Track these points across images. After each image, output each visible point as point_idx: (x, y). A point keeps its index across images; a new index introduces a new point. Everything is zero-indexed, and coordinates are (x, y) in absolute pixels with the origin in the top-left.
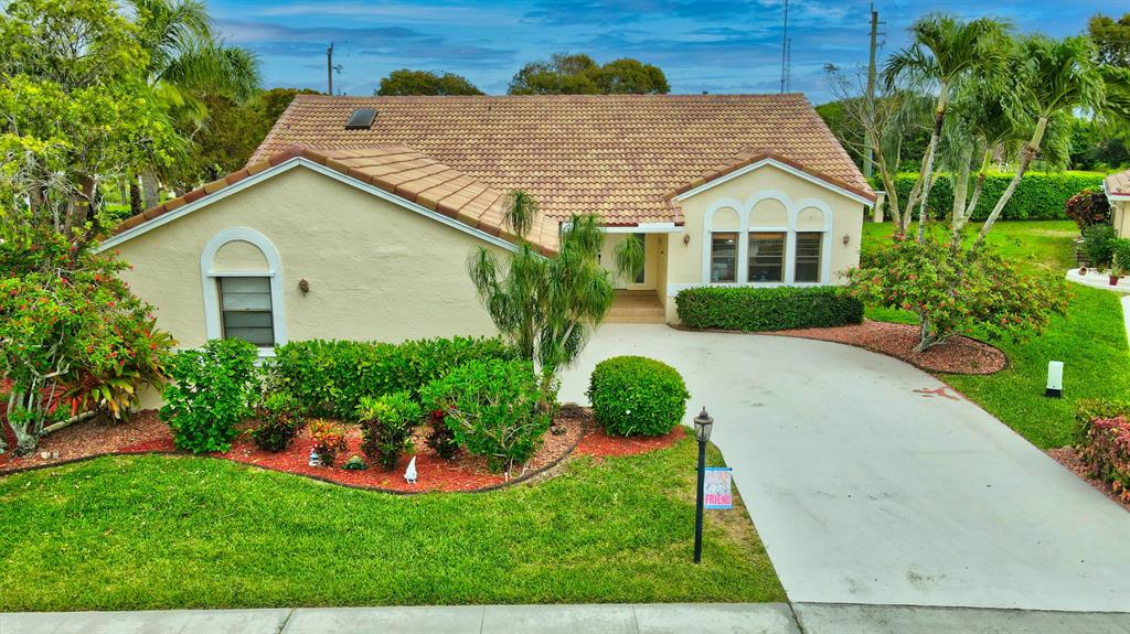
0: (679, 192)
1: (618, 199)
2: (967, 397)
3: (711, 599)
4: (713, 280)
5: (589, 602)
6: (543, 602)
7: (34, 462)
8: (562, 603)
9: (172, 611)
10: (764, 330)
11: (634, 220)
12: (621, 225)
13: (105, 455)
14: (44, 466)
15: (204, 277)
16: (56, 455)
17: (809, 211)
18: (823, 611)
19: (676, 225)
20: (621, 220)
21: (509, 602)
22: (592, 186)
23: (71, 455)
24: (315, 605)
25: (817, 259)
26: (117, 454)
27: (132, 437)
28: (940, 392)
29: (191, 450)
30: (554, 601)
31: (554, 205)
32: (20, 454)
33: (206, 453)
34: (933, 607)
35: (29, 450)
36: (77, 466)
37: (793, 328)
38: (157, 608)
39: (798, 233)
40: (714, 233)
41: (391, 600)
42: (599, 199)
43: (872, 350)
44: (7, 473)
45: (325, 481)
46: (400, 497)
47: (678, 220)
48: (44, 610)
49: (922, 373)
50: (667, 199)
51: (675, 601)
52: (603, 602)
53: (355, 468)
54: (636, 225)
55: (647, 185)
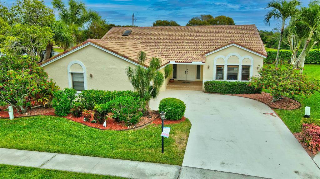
0: (206, 53)
1: (189, 55)
2: (279, 116)
3: (160, 163)
4: (216, 79)
5: (129, 160)
6: (117, 158)
7: (24, 115)
8: (122, 159)
9: (32, 151)
10: (229, 94)
11: (191, 61)
12: (187, 62)
13: (40, 115)
14: (26, 117)
15: (68, 73)
16: (29, 114)
17: (246, 60)
18: (189, 169)
19: (203, 62)
20: (187, 61)
21: (109, 158)
22: (183, 51)
23: (33, 114)
24: (63, 153)
25: (249, 74)
26: (42, 115)
27: (48, 111)
28: (272, 114)
29: (58, 115)
30: (120, 159)
31: (170, 57)
32: (22, 113)
33: (61, 116)
34: (222, 172)
35: (24, 113)
36: (33, 117)
37: (238, 94)
38: (29, 150)
39: (242, 66)
40: (217, 65)
41: (81, 154)
42: (183, 55)
43: (259, 101)
44: (17, 117)
45: (85, 125)
46: (100, 130)
47: (204, 61)
48: (6, 148)
49: (270, 108)
50: (202, 55)
51: (150, 162)
52: (132, 160)
53: (94, 122)
54: (191, 62)
55: (198, 51)
